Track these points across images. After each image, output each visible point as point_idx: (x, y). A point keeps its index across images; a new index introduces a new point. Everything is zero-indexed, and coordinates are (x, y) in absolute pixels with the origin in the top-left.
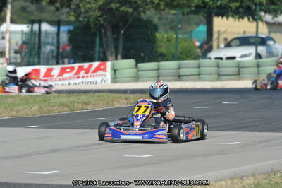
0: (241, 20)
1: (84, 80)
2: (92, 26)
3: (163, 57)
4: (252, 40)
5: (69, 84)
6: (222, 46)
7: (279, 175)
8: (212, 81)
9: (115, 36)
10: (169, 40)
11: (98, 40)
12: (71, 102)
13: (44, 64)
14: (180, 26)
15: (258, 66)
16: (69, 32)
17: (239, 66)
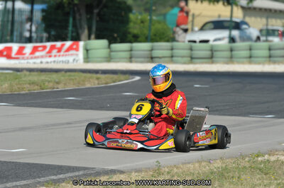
0: (216, 3)
1: (56, 59)
2: (66, 5)
3: (136, 39)
4: (226, 24)
5: (41, 63)
6: (196, 29)
7: (247, 159)
8: (185, 63)
9: (88, 16)
10: (142, 22)
11: (71, 20)
12: (43, 81)
13: (17, 42)
14: (154, 8)
15: (231, 50)
16: (43, 11)
17: (212, 50)
